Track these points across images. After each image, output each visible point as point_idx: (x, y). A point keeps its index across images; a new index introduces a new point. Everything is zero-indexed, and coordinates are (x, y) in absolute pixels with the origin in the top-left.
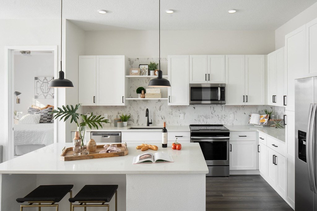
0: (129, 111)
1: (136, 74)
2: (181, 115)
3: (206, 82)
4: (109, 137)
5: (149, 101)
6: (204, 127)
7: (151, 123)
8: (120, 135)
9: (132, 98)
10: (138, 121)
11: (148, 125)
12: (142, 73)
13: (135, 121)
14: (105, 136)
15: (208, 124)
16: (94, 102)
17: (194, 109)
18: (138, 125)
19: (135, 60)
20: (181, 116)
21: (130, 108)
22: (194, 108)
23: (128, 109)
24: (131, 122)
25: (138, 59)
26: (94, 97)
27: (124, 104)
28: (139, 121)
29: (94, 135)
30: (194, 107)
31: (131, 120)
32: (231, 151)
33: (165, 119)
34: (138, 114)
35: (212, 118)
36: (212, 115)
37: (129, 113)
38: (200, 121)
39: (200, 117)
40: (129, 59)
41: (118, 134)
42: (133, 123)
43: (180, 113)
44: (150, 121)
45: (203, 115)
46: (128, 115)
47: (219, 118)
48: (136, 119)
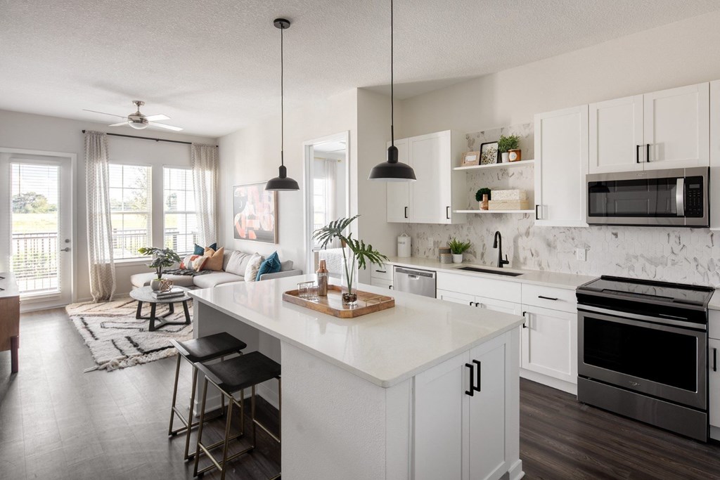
0: (467, 235)
1: (472, 163)
2: (577, 250)
3: (639, 167)
4: (418, 278)
5: (504, 216)
6: (648, 286)
7: (507, 262)
8: (434, 277)
9: (472, 209)
10: (483, 255)
11: (501, 266)
12: (487, 160)
13: (479, 255)
14: (412, 276)
15: (658, 279)
16: (406, 217)
17: (614, 237)
18: (484, 263)
19: (478, 137)
20: (577, 252)
21: (469, 229)
22: (616, 235)
23: (465, 232)
24: (469, 256)
25: (483, 133)
26: (406, 208)
27: (449, 222)
28: (485, 256)
29: (397, 270)
30: (614, 232)
31: (471, 253)
32: (715, 370)
33: (538, 255)
34: (483, 241)
35: (672, 265)
36: (673, 257)
37: (467, 238)
38: (633, 270)
39: (634, 260)
40: (467, 135)
41: (431, 276)
42: (474, 258)
43: (576, 246)
44: (504, 259)
45: (642, 256)
46: (466, 242)
47: (700, 267)
48: (479, 251)
